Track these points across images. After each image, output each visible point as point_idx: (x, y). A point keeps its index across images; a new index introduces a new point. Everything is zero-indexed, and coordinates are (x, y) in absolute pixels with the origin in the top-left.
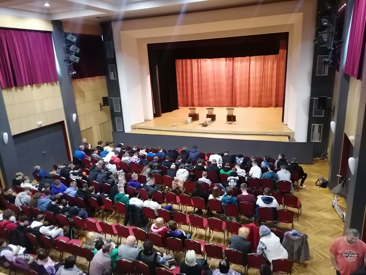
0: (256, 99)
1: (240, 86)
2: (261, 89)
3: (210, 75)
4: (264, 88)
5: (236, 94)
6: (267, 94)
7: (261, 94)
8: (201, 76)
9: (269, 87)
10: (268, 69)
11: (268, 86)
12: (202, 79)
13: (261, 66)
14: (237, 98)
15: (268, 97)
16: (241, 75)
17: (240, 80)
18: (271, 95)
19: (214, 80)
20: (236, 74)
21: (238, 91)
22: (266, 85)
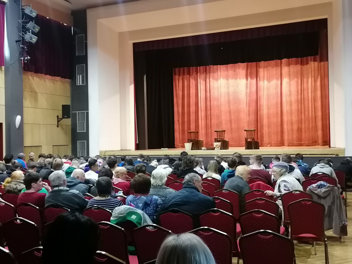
0: (292, 134)
1: (268, 114)
2: (300, 119)
3: (223, 100)
4: (305, 118)
5: (262, 126)
6: (310, 126)
7: (300, 126)
8: (210, 101)
9: (312, 114)
10: (308, 89)
11: (310, 114)
12: (212, 106)
13: (298, 85)
14: (264, 132)
15: (311, 130)
16: (268, 98)
17: (268, 107)
18: (316, 127)
19: (229, 106)
20: (262, 98)
21: (265, 121)
22: (306, 113)
